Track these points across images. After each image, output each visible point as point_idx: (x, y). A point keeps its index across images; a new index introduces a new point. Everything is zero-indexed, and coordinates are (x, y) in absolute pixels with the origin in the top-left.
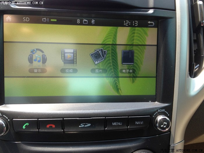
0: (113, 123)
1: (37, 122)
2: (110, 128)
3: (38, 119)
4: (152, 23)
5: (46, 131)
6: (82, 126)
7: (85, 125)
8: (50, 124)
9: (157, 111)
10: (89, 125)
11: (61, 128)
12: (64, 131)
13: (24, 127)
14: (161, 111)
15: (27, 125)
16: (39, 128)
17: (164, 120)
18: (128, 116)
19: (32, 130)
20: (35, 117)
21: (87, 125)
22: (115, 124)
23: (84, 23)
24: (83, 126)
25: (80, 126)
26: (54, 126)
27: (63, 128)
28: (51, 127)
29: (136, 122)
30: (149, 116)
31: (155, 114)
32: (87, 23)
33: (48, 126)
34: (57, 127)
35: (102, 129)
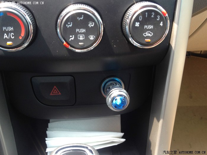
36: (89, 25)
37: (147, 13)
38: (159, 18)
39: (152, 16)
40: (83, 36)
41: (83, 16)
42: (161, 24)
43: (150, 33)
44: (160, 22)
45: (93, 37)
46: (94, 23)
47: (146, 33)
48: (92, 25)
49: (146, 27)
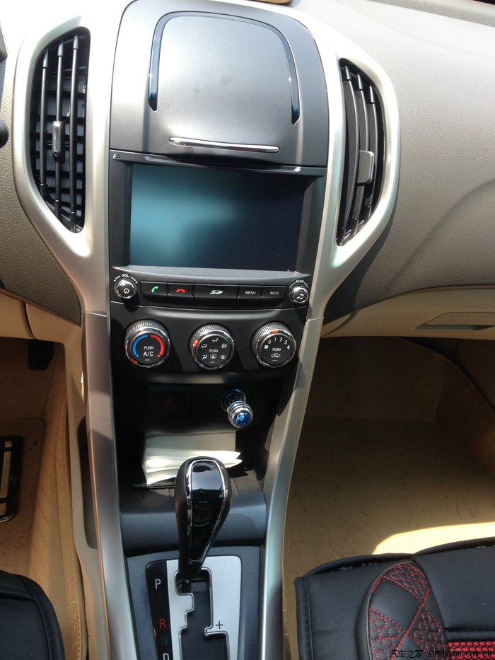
0: (246, 292)
1: (167, 286)
2: (243, 297)
3: (168, 282)
5: (176, 295)
6: (213, 292)
7: (216, 292)
8: (180, 289)
9: (295, 281)
10: (221, 292)
11: (191, 293)
12: (194, 296)
13: (153, 291)
14: (299, 281)
15: (156, 289)
16: (168, 292)
17: (302, 292)
18: (263, 286)
19: (160, 294)
20: (165, 280)
21: (218, 292)
22: (248, 293)
25: (211, 293)
26: (184, 291)
28: (181, 292)
30: (286, 287)
31: (292, 285)
33: (178, 291)
34: (186, 292)
36: (222, 347)
37: (275, 338)
38: (286, 342)
39: (280, 341)
40: (215, 356)
41: (217, 339)
42: (288, 348)
43: (277, 355)
44: (287, 345)
45: (224, 357)
48: (225, 346)
49: (274, 349)
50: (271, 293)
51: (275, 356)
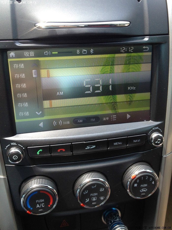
0: (114, 143)
1: (49, 148)
2: (112, 148)
3: (50, 145)
4: (147, 48)
5: (58, 154)
7: (90, 147)
8: (61, 149)
9: (152, 129)
10: (94, 147)
11: (70, 151)
12: (73, 153)
13: (38, 153)
14: (155, 128)
15: (40, 151)
16: (51, 152)
17: (158, 137)
18: (127, 136)
19: (45, 155)
20: (47, 144)
21: (92, 146)
22: (116, 144)
23: (83, 53)
24: (89, 148)
25: (86, 148)
26: (64, 150)
27: (72, 151)
28: (61, 151)
29: (134, 140)
30: (145, 134)
31: (150, 132)
32: (86, 53)
33: (59, 151)
34: (66, 151)
35: (106, 149)
36: (100, 190)
37: (142, 177)
38: (151, 179)
39: (146, 179)
40: (96, 198)
41: (96, 185)
42: (153, 183)
43: (145, 189)
44: (152, 181)
45: (103, 198)
46: (104, 189)
47: (142, 190)
48: (103, 190)
49: (142, 186)
50: (135, 141)
51: (143, 190)
